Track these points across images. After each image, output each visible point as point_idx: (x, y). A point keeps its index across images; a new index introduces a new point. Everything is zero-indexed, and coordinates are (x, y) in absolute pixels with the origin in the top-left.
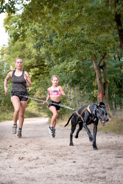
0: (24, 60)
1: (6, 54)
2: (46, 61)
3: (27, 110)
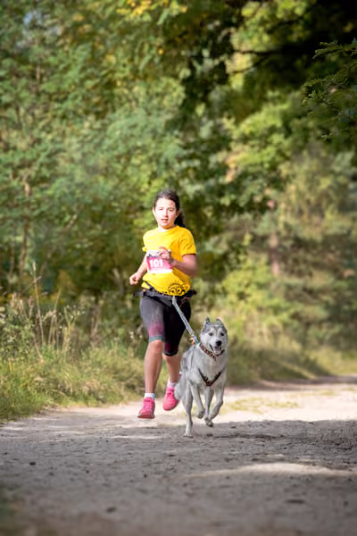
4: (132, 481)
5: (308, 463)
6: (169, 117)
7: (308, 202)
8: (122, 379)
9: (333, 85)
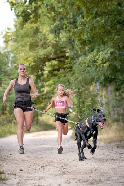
0: (38, 50)
1: (12, 41)
2: (68, 51)
3: (42, 119)
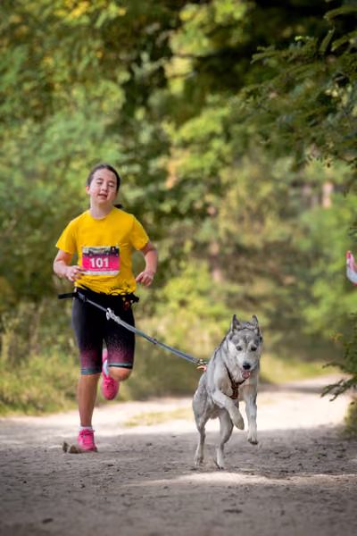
4: (69, 492)
5: (247, 472)
6: (109, 121)
7: (248, 209)
8: (61, 388)
9: (270, 90)
